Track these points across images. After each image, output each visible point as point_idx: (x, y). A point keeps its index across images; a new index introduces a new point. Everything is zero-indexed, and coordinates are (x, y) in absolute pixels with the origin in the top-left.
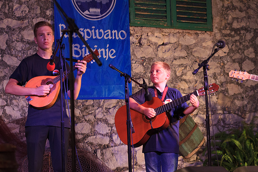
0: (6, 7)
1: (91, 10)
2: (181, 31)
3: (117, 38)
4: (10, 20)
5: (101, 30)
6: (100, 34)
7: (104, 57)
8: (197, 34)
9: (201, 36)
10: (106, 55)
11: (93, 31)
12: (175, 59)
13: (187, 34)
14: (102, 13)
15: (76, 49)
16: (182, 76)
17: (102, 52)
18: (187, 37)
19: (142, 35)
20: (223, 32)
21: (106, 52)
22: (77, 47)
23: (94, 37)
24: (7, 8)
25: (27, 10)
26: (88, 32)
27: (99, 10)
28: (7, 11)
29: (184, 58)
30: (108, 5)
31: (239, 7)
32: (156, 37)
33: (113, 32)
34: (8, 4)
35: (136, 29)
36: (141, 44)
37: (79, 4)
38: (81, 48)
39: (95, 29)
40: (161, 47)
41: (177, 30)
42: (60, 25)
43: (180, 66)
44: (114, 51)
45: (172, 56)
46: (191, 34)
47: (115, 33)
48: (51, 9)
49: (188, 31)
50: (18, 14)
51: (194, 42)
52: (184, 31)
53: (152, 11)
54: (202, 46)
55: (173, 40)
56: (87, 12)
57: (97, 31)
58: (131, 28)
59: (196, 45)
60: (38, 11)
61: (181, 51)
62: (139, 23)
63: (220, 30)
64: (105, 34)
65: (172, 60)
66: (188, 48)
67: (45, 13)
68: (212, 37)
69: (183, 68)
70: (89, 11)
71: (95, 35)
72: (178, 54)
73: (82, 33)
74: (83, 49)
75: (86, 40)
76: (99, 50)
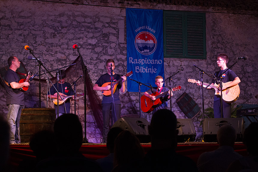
1: (145, 50)
2: (190, 59)
3: (158, 63)
4: (106, 56)
5: (149, 60)
6: (149, 62)
7: (151, 72)
8: (198, 61)
9: (200, 61)
10: (151, 71)
13: (193, 61)
17: (150, 70)
20: (212, 59)
21: (152, 70)
22: (138, 68)
23: (146, 63)
24: (105, 50)
25: (114, 51)
26: (143, 61)
27: (149, 51)
28: (105, 52)
29: (191, 72)
30: (153, 48)
31: (221, 47)
32: (177, 62)
33: (155, 60)
35: (167, 59)
36: (169, 66)
37: (139, 48)
38: (140, 68)
39: (147, 59)
40: (180, 67)
41: (188, 59)
42: (130, 58)
44: (156, 70)
46: (195, 61)
47: (156, 61)
49: (194, 59)
50: (110, 53)
52: (192, 59)
54: (200, 67)
55: (186, 64)
56: (143, 51)
57: (147, 60)
58: (165, 59)
59: (198, 66)
60: (119, 52)
61: (190, 69)
62: (168, 56)
63: (210, 59)
64: (151, 61)
66: (193, 68)
67: (122, 52)
68: (206, 62)
71: (147, 62)
72: (188, 70)
73: (140, 61)
74: (141, 69)
75: (142, 64)
76: (149, 69)
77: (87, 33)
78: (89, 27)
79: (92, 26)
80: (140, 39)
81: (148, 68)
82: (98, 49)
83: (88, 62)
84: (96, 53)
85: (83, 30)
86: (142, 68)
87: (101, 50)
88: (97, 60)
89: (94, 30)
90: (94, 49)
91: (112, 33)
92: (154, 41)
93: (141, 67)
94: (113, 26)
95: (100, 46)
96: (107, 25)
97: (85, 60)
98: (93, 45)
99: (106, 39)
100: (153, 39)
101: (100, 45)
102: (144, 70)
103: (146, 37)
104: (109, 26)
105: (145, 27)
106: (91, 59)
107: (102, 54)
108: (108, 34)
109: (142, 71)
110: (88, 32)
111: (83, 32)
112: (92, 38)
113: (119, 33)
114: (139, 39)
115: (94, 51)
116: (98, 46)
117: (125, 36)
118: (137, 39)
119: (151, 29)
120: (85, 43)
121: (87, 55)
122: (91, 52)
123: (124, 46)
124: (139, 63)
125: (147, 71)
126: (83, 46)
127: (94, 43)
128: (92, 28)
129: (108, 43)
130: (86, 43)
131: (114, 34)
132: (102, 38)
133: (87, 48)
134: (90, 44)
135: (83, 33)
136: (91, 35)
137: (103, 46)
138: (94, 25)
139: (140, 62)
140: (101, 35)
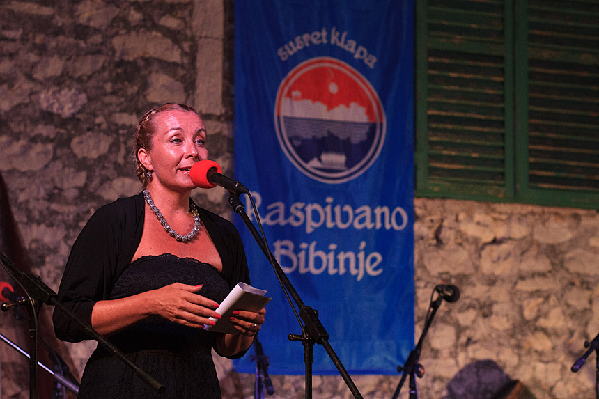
0: (118, 150)
1: (325, 157)
2: (538, 209)
3: (388, 227)
4: (128, 181)
5: (348, 208)
6: (345, 217)
7: (353, 271)
8: (577, 217)
9: (586, 222)
10: (357, 267)
11: (328, 209)
12: (522, 278)
13: (553, 218)
14: (349, 164)
15: (283, 252)
16: (537, 318)
17: (347, 261)
18: (554, 224)
19: (442, 220)
21: (357, 259)
22: (286, 247)
23: (330, 225)
24: (123, 152)
26: (315, 213)
27: (342, 158)
28: (121, 160)
29: (542, 275)
32: (478, 223)
33: (377, 211)
34: (125, 143)
35: (430, 204)
36: (439, 242)
37: (297, 143)
38: (297, 251)
39: (333, 205)
40: (488, 249)
41: (530, 208)
43: (533, 294)
44: (379, 258)
45: (515, 270)
46: (563, 218)
47: (383, 215)
48: (228, 155)
49: (557, 210)
51: (569, 235)
52: (547, 209)
53: (469, 161)
54: (587, 247)
55: (519, 231)
56: (314, 163)
57: (337, 209)
58: (418, 203)
59: (574, 243)
61: (536, 257)
62: (436, 189)
64: (355, 216)
65: (514, 279)
66: (553, 252)
69: (541, 300)
70: (320, 160)
71: (333, 219)
72: (529, 265)
73: (300, 214)
74: (302, 255)
75: (309, 230)
76: (342, 257)
77: (33, 58)
78: (43, 25)
79: (59, 21)
80: (304, 96)
81: (337, 252)
82: (90, 147)
83: (36, 214)
84: (82, 165)
85: (13, 40)
86: (307, 250)
87: (104, 147)
88: (83, 201)
89: (72, 40)
90: (69, 140)
91: (160, 61)
92: (370, 112)
93: (304, 245)
94: (171, 22)
95: (99, 125)
96: (135, 16)
97: (22, 197)
98: (64, 122)
99: (132, 90)
100: (363, 101)
101: (98, 120)
102: (318, 262)
103: (333, 88)
104: (149, 24)
105: (329, 37)
106: (51, 197)
107: (110, 172)
108: (141, 63)
109: (307, 265)
110: (42, 50)
111: (10, 47)
112: (59, 82)
113: (198, 64)
114: (297, 99)
115: (66, 150)
116: (89, 130)
117: (229, 77)
118: (289, 95)
119: (356, 48)
120: (24, 111)
121: (30, 175)
122: (55, 158)
123: (218, 130)
124: (296, 224)
125: (331, 265)
126: (12, 125)
127: (67, 111)
128: (58, 32)
129: (138, 112)
130: (30, 110)
131: (169, 67)
132: (108, 87)
133: (32, 135)
134: (48, 117)
135: (12, 56)
136: (55, 66)
137: (113, 129)
138: (71, 13)
139: (297, 219)
140: (103, 68)
